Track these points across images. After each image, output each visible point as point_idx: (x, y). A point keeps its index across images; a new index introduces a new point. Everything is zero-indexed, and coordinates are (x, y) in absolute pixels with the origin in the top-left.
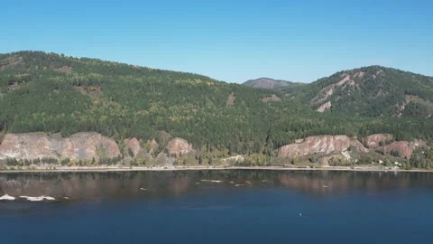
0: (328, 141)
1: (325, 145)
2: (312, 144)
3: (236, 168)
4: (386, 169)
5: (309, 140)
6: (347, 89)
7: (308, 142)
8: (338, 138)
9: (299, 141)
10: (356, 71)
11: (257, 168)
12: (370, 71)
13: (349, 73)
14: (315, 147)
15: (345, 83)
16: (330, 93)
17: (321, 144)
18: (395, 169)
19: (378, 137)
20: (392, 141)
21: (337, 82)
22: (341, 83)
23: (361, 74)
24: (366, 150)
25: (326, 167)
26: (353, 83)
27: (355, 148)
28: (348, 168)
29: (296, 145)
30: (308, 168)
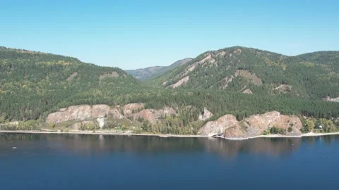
0: (84, 109)
1: (81, 113)
2: (72, 112)
3: (5, 131)
4: (121, 133)
5: (70, 109)
6: (205, 66)
7: (69, 110)
8: (96, 107)
9: (63, 109)
10: (220, 51)
11: (21, 131)
12: (230, 51)
13: (214, 53)
14: (74, 114)
15: (206, 61)
16: (191, 69)
17: (78, 112)
18: (128, 133)
19: (133, 106)
20: (142, 109)
21: (200, 60)
22: (203, 61)
23: (223, 53)
24: (121, 117)
25: (75, 130)
26: (213, 61)
27: (112, 115)
28: (91, 132)
29: (60, 113)
30: (59, 132)
